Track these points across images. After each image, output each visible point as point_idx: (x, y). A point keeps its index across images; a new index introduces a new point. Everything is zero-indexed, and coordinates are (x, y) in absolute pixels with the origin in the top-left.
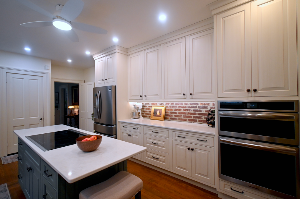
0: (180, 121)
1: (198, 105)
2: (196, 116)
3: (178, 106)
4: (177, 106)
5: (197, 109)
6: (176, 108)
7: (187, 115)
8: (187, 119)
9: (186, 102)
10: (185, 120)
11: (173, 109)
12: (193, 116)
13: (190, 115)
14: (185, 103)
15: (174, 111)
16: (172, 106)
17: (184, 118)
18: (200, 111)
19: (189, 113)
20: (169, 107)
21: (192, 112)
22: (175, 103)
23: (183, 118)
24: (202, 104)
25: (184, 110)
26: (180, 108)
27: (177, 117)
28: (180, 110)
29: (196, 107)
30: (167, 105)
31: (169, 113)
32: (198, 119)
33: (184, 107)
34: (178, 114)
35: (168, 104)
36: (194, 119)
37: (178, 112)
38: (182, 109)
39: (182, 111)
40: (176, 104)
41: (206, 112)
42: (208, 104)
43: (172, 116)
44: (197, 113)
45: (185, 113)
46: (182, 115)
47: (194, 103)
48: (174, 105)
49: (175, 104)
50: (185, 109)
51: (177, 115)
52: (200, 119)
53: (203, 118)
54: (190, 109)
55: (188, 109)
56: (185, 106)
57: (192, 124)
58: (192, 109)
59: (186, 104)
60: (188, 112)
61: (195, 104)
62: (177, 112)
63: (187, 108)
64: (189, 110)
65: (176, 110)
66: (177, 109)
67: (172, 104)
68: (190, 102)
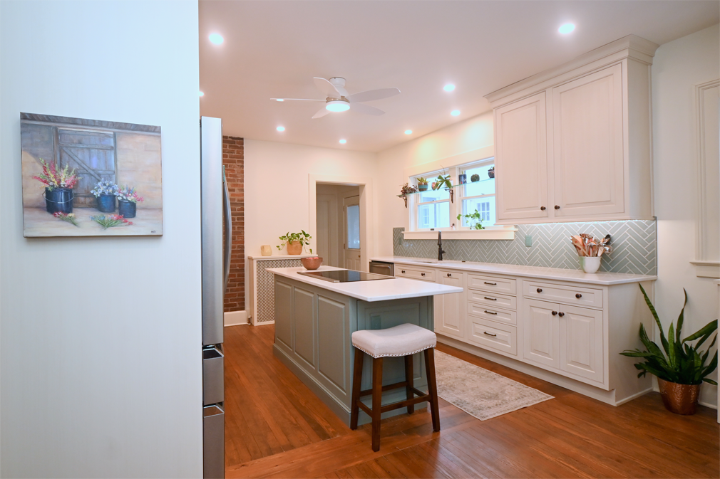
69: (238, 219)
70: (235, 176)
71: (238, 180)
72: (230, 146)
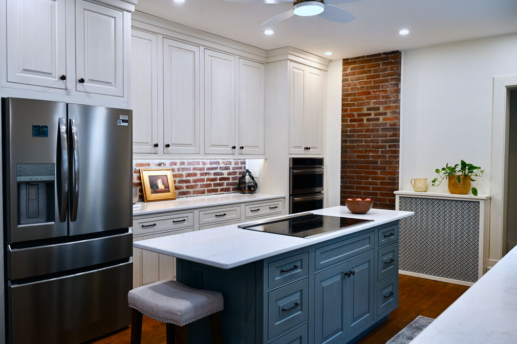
0: (195, 195)
1: (219, 164)
2: (218, 183)
3: (192, 167)
4: (190, 168)
5: (218, 171)
6: (189, 172)
7: (205, 183)
8: (206, 189)
9: (205, 161)
10: (203, 192)
11: (184, 173)
12: (214, 184)
13: (209, 182)
14: (202, 162)
15: (186, 177)
16: (183, 168)
17: (201, 189)
18: (222, 174)
19: (208, 180)
20: (176, 170)
21: (212, 177)
22: (187, 162)
23: (199, 189)
24: (223, 162)
25: (201, 174)
26: (196, 172)
27: (190, 188)
28: (195, 175)
29: (216, 168)
30: (173, 167)
31: (177, 182)
32: (219, 188)
33: (201, 169)
34: (192, 184)
35: (175, 164)
36: (215, 188)
37: (193, 180)
38: (198, 172)
39: (199, 177)
40: (190, 164)
41: (228, 175)
42: (230, 163)
43: (182, 187)
44: (218, 177)
45: (203, 180)
46: (199, 183)
47: (215, 161)
48: (186, 166)
49: (188, 165)
50: (203, 173)
51: (191, 186)
52: (222, 187)
53: (225, 184)
54: (210, 172)
55: (207, 171)
56: (203, 166)
57: (212, 196)
58: (212, 172)
59: (204, 164)
60: (207, 177)
61: (215, 163)
62: (191, 178)
63: (205, 171)
64: (209, 174)
65: (189, 175)
66: (191, 174)
67: (182, 163)
68: (209, 161)
69: (390, 146)
70: (388, 97)
71: (390, 101)
72: (383, 64)
